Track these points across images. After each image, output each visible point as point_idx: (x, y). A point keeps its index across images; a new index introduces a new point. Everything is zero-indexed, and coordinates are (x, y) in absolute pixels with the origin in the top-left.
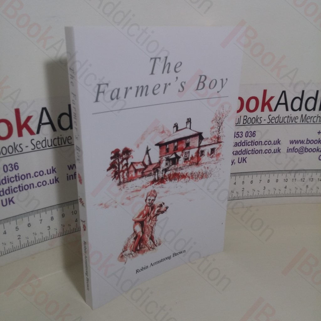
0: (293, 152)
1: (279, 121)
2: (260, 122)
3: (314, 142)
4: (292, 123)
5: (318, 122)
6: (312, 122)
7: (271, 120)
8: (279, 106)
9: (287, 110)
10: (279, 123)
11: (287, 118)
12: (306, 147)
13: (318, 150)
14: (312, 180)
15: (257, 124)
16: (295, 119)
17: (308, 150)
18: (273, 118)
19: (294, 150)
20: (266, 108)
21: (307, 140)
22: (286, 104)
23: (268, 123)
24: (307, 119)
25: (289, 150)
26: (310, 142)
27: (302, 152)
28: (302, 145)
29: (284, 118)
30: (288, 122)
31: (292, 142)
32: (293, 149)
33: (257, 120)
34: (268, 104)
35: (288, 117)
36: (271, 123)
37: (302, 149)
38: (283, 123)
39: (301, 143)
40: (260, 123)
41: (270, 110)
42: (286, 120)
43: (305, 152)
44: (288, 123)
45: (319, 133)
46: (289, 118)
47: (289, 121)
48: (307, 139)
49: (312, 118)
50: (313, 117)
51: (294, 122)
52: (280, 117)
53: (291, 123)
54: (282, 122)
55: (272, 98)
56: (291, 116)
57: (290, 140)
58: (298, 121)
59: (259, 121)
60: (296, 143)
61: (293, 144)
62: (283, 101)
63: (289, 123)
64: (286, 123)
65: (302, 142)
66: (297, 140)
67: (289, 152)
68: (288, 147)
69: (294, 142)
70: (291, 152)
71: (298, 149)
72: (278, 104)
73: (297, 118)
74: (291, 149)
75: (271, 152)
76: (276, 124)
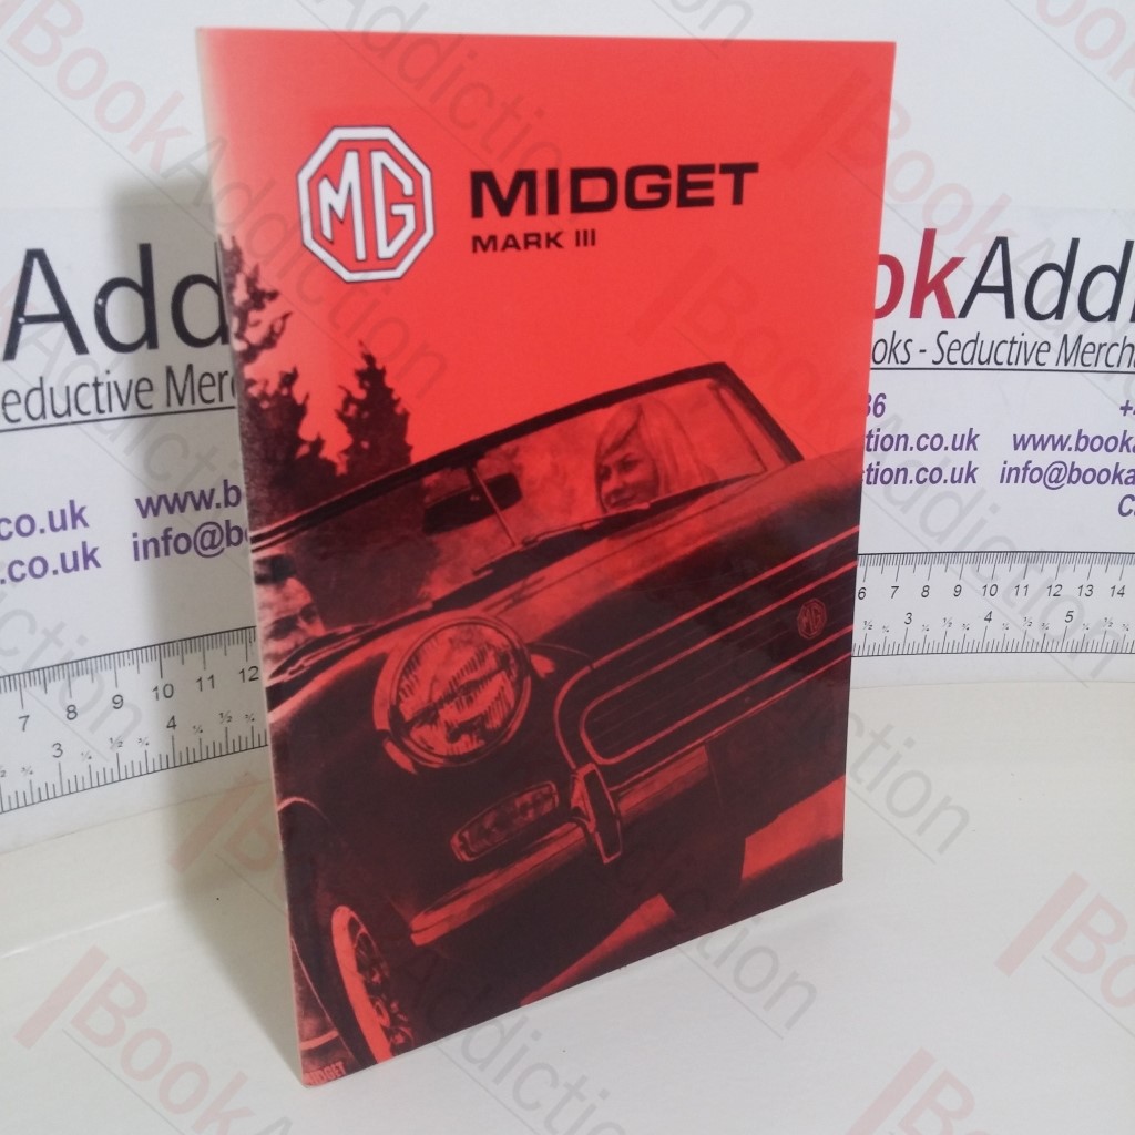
1: (980, 358)
2: (905, 360)
3: (1104, 444)
4: (1028, 367)
5: (1124, 367)
6: (1101, 366)
7: (945, 353)
8: (980, 296)
9: (1010, 313)
10: (976, 364)
11: (1009, 345)
12: (1073, 463)
13: (1117, 476)
14: (1089, 593)
15: (893, 364)
16: (1039, 351)
17: (1081, 476)
18: (955, 346)
20: (931, 301)
21: (1079, 438)
22: (1006, 289)
23: (934, 362)
24: (1084, 352)
26: (1089, 443)
27: (1056, 481)
28: (1059, 455)
29: (994, 348)
30: (1009, 363)
31: (1020, 443)
33: (893, 350)
34: (938, 286)
35: (1013, 342)
36: (945, 364)
37: (1060, 470)
38: (992, 365)
39: (1054, 448)
40: (902, 363)
41: (946, 311)
42: (1002, 355)
43: (1070, 481)
44: (1010, 367)
45: (1126, 409)
46: (1016, 347)
47: (1013, 360)
48: (1080, 431)
49: (1104, 349)
50: (1105, 344)
51: (1032, 364)
53: (1021, 365)
54: (988, 361)
55: (954, 263)
56: (1023, 339)
57: (1015, 436)
58: (1049, 359)
59: (902, 356)
60: (1035, 448)
61: (1024, 448)
62: (994, 277)
63: (1013, 366)
64: (1005, 366)
65: (1060, 443)
66: (1042, 437)
67: (1008, 481)
68: (1005, 463)
69: (1031, 441)
70: (1016, 481)
71: (1044, 471)
72: (978, 288)
73: (1045, 347)
74: (1017, 469)
75: (942, 480)
76: (966, 366)
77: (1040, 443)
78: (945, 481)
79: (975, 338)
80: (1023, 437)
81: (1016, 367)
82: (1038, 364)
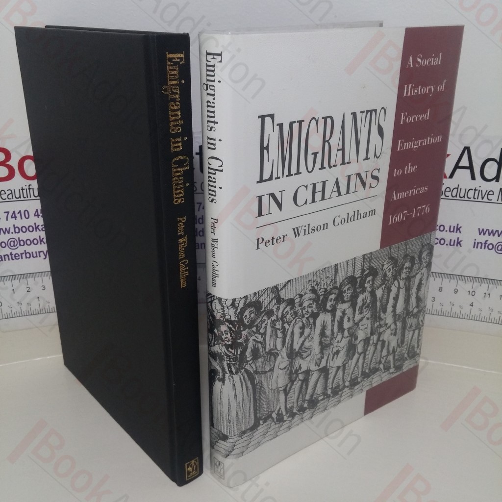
0: (485, 248)
1: (459, 195)
4: (483, 201)
7: (444, 192)
8: (458, 170)
9: (473, 178)
10: (458, 198)
11: (474, 191)
16: (488, 194)
18: (448, 190)
19: (487, 245)
22: (471, 167)
25: (476, 245)
29: (467, 191)
30: (474, 198)
31: (482, 232)
32: (485, 243)
35: (475, 190)
36: (444, 197)
37: (500, 246)
39: (499, 236)
42: (471, 194)
44: (475, 200)
47: (476, 197)
51: (485, 199)
52: (461, 189)
53: (480, 199)
54: (464, 197)
55: (446, 156)
56: (481, 189)
57: (479, 229)
58: (494, 198)
60: (489, 235)
61: (484, 235)
62: (465, 162)
63: (476, 200)
64: (472, 199)
65: (501, 234)
67: (477, 247)
68: (475, 240)
69: (487, 232)
70: (481, 248)
71: (495, 245)
72: (457, 166)
73: (491, 193)
74: (481, 243)
75: (445, 244)
76: (461, 199)
77: (492, 233)
78: (447, 245)
79: (457, 187)
80: (483, 230)
81: (478, 200)
82: (488, 199)
